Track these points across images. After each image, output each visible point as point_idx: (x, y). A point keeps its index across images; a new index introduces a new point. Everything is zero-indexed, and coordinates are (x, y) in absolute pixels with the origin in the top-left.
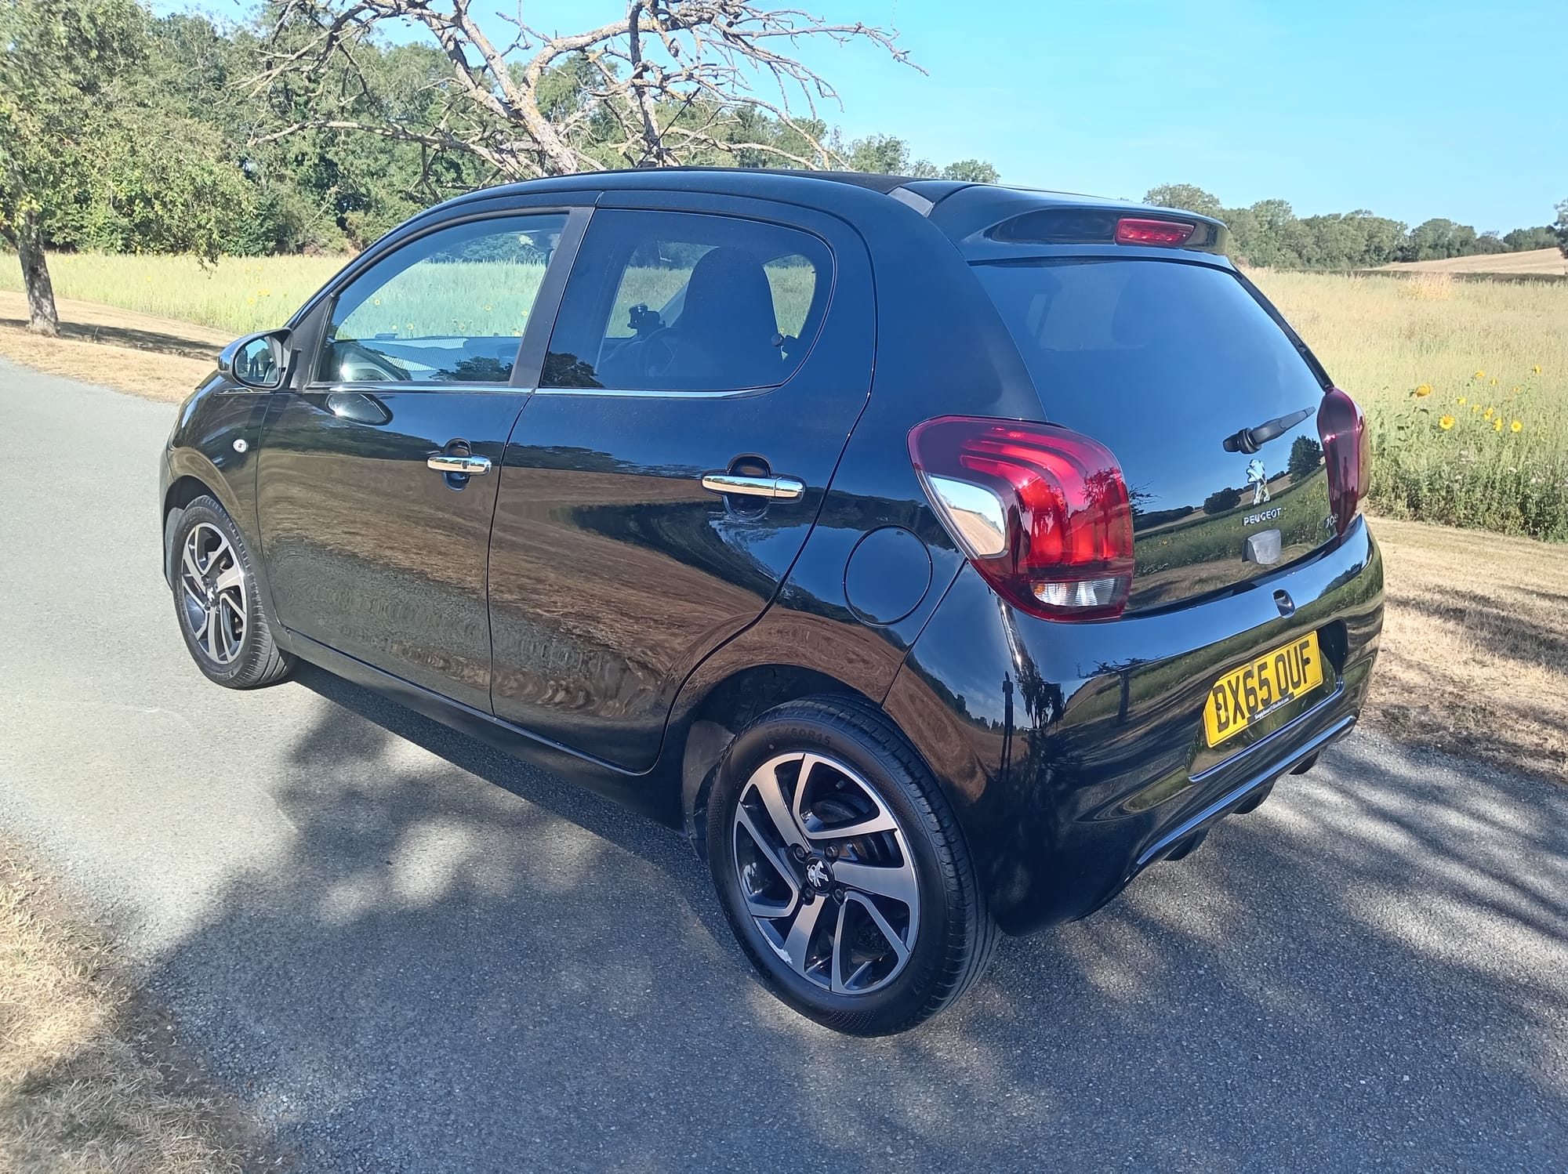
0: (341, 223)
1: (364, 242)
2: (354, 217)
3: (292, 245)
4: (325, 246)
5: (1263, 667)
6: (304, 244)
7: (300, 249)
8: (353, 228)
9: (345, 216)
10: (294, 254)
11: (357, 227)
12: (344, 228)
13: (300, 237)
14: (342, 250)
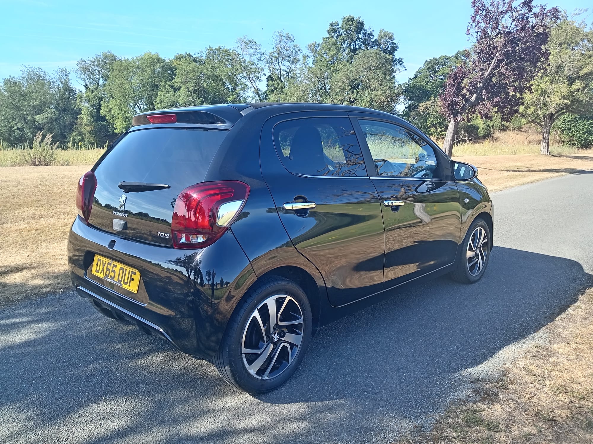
5: (115, 266)
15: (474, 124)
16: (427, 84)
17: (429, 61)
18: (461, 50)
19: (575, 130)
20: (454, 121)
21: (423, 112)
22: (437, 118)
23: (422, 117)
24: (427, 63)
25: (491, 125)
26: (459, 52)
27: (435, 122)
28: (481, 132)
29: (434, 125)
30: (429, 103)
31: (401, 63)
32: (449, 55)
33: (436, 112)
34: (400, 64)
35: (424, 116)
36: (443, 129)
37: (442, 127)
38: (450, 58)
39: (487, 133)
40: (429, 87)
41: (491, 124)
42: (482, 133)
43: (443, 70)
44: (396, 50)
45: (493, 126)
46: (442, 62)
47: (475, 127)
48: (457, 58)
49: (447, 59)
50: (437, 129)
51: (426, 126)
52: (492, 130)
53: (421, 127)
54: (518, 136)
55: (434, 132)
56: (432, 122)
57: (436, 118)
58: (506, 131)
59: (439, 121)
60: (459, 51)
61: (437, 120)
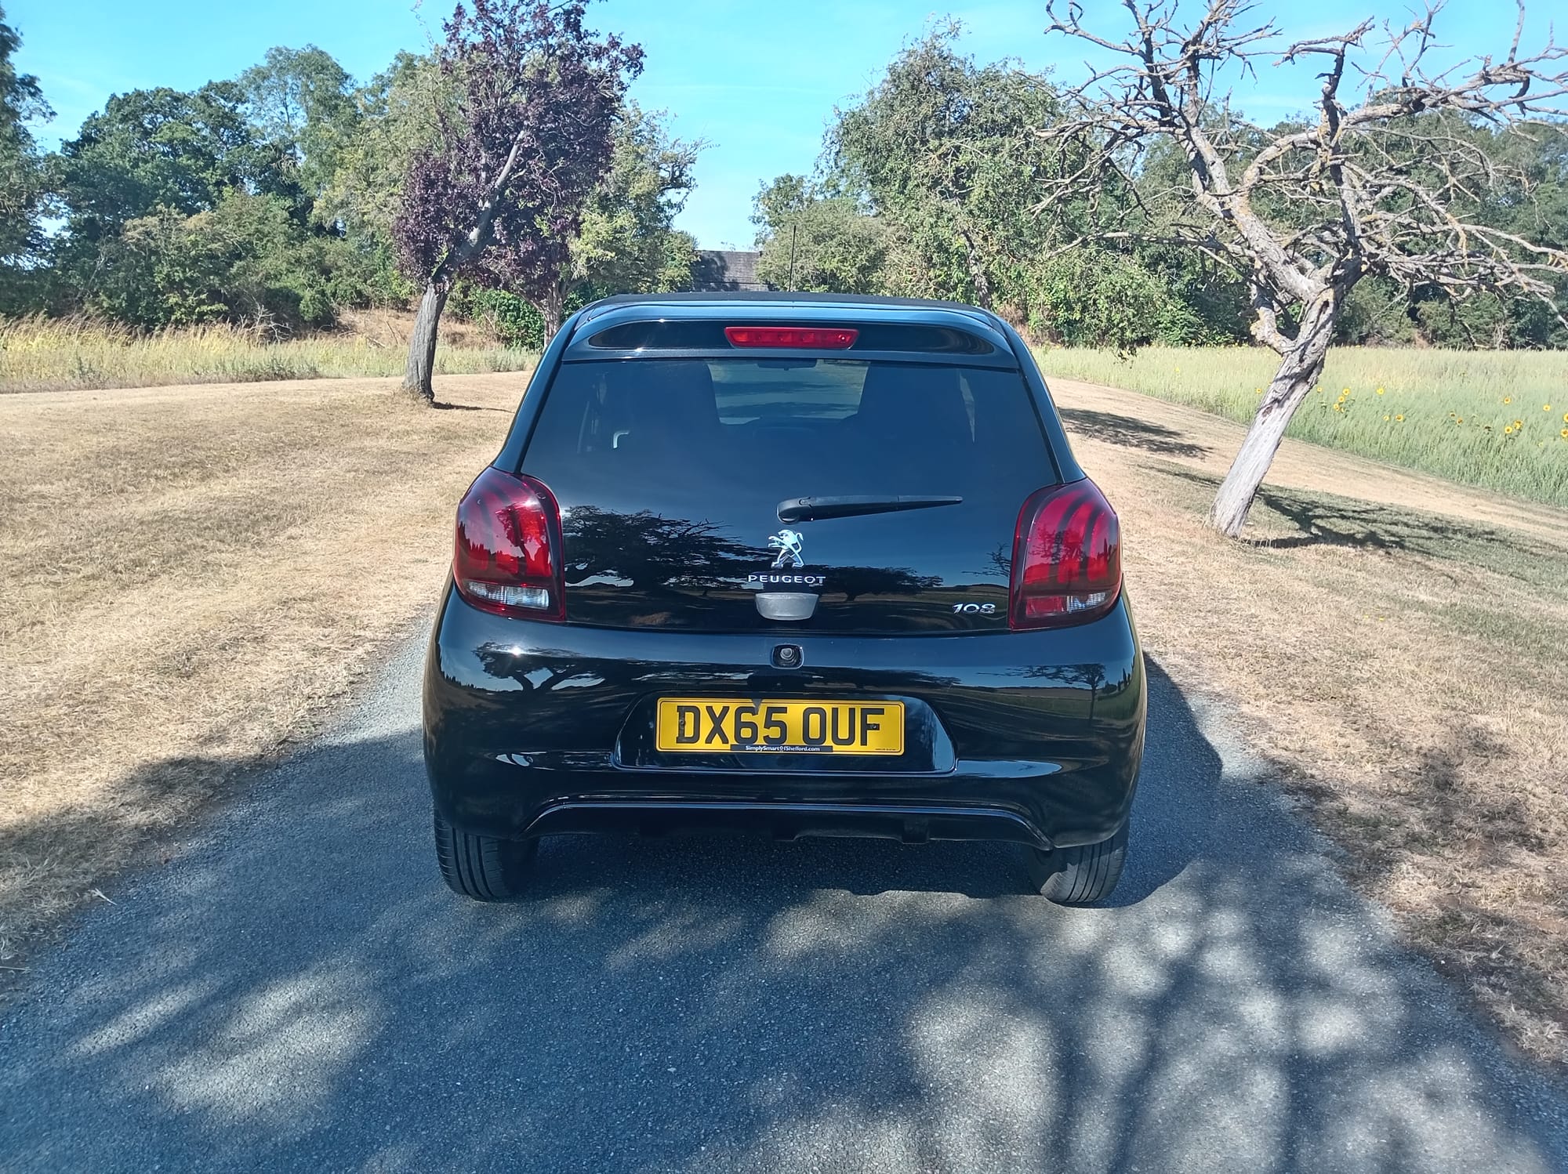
0: (1412, 313)
1: (1434, 332)
2: (1425, 307)
3: (1355, 336)
4: (1390, 337)
5: (778, 710)
6: (1367, 336)
7: (1362, 341)
8: (1424, 317)
9: (1417, 306)
10: (1355, 344)
11: (1428, 317)
12: (1414, 318)
13: (1365, 329)
14: (1409, 341)
15: (286, 288)
16: (135, 166)
17: (121, 97)
18: (217, 80)
19: (531, 313)
20: (436, 293)
21: (136, 245)
22: (182, 265)
23: (138, 261)
24: (117, 104)
25: (328, 292)
26: (211, 86)
27: (178, 276)
28: (308, 307)
29: (173, 285)
30: (155, 220)
31: (33, 90)
32: (180, 89)
33: (179, 249)
34: (32, 95)
35: (144, 258)
36: (203, 296)
37: (199, 293)
38: (185, 96)
39: (323, 311)
40: (143, 174)
41: (329, 288)
42: (311, 311)
43: (168, 129)
44: (12, 49)
45: (334, 294)
46: (162, 105)
47: (288, 296)
48: (205, 99)
49: (177, 99)
50: (185, 297)
51: (153, 287)
52: (334, 305)
53: (138, 289)
54: (399, 322)
55: (176, 304)
56: (168, 275)
57: (178, 265)
58: (367, 307)
59: (188, 275)
60: (210, 82)
61: (184, 272)
